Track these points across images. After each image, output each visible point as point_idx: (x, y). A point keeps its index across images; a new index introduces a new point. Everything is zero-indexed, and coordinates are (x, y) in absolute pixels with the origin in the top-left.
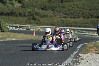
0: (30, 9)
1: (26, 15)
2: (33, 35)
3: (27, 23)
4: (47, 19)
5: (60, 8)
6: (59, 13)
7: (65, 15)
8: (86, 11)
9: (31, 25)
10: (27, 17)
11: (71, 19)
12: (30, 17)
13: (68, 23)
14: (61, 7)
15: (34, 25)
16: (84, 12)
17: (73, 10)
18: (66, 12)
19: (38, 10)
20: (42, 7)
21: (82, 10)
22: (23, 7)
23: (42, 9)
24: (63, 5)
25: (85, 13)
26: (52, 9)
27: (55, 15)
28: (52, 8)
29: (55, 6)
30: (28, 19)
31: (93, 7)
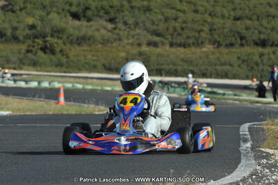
0: (33, 17)
1: (21, 38)
2: (58, 102)
3: (24, 64)
4: (91, 51)
5: (136, 11)
6: (131, 29)
7: (152, 35)
8: (224, 24)
9: (37, 71)
10: (24, 42)
11: (173, 50)
12: (35, 44)
13: (162, 64)
14: (139, 8)
15: (50, 69)
16: (215, 27)
17: (180, 20)
18: (157, 25)
19: (60, 21)
20: (74, 9)
21: (209, 19)
22: (8, 11)
23: (75, 16)
24: (145, 3)
25: (219, 29)
26: (107, 17)
27: (118, 35)
28: (107, 13)
29: (118, 4)
30: (28, 51)
31: (244, 10)
